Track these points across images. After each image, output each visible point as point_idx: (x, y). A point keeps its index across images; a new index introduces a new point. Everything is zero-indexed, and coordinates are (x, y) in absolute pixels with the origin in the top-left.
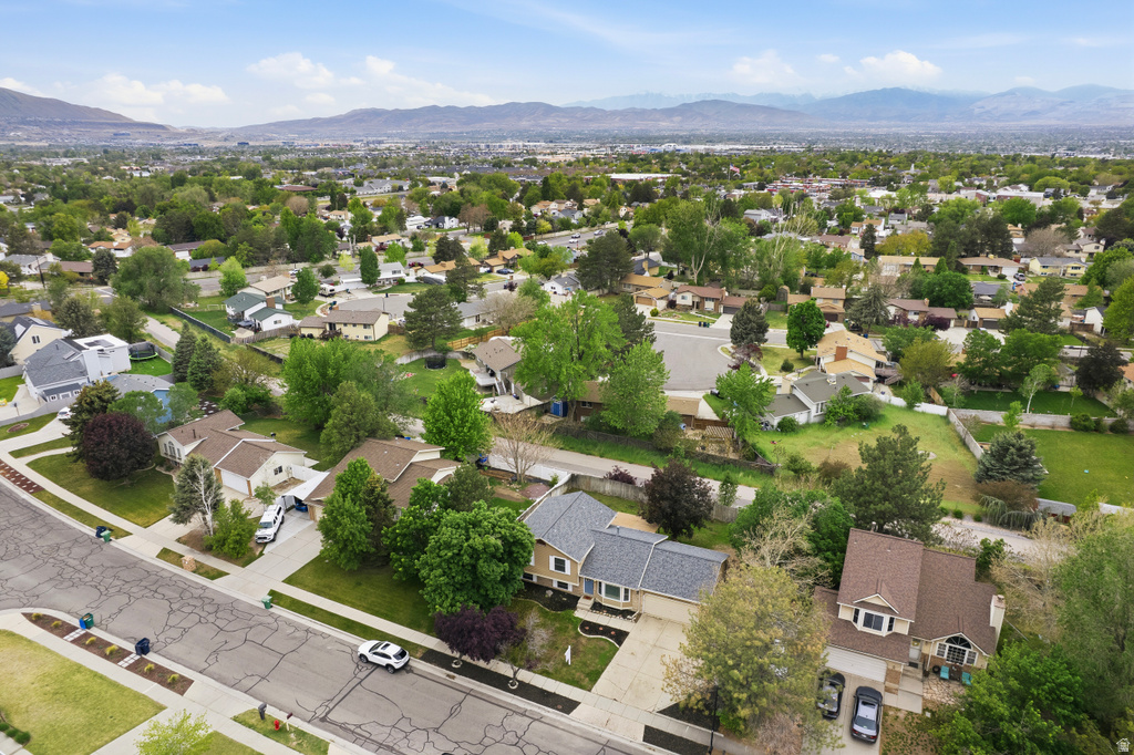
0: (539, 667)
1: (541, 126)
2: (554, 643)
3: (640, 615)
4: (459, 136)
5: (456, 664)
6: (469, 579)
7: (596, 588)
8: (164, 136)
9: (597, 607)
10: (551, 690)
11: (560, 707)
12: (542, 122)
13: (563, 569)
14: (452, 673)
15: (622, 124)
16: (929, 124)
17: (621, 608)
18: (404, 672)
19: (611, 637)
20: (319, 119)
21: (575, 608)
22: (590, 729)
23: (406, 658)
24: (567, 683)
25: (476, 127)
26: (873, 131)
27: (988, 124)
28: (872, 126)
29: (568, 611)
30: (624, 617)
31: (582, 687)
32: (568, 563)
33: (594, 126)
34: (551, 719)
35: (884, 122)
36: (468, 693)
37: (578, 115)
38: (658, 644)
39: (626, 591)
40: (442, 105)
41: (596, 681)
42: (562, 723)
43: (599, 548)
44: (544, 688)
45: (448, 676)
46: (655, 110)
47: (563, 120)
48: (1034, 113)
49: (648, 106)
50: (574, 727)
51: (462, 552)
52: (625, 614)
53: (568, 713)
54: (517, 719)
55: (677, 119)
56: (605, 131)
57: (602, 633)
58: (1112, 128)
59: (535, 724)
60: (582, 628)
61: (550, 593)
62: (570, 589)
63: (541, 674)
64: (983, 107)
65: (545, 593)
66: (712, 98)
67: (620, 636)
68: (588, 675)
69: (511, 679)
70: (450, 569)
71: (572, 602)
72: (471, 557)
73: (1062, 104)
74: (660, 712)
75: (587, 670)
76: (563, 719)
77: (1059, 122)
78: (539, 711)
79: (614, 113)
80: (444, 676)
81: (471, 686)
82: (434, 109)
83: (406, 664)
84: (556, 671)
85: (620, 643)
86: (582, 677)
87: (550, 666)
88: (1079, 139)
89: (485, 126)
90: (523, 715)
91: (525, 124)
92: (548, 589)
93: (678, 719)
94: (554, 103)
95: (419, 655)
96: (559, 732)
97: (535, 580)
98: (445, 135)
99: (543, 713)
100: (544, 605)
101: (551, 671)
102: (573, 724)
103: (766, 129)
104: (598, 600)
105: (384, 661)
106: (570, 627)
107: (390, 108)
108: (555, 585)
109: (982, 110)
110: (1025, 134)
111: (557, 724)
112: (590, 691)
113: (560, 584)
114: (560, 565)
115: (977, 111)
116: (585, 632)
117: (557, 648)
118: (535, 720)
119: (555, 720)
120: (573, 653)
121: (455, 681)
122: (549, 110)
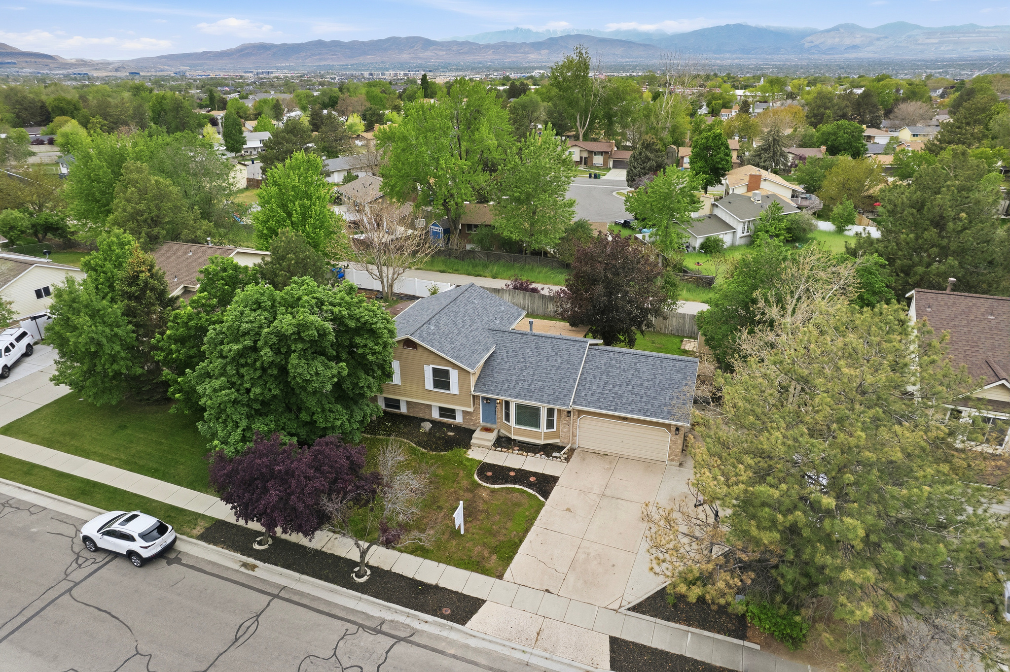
0: (406, 540)
1: (420, 58)
2: (434, 500)
3: (572, 451)
4: (345, 67)
5: (260, 543)
6: (276, 392)
7: (501, 414)
8: (52, 66)
9: (503, 443)
10: (431, 580)
11: (447, 611)
12: (421, 55)
13: (447, 386)
14: (251, 560)
15: (496, 57)
16: (767, 57)
17: (542, 442)
18: (164, 562)
19: (530, 485)
20: (210, 52)
21: (468, 446)
22: (507, 652)
23: (168, 538)
24: (457, 565)
25: (361, 59)
26: (718, 62)
27: (816, 57)
28: (718, 59)
29: (456, 450)
30: (548, 455)
31: (485, 572)
32: (454, 375)
33: (469, 59)
34: (430, 636)
35: (728, 55)
36: (277, 594)
37: (455, 48)
38: (608, 492)
39: (550, 412)
40: (327, 39)
41: (511, 558)
42: (451, 643)
43: (503, 353)
44: (418, 578)
45: (245, 565)
46: (524, 43)
47: (440, 53)
48: (855, 47)
49: (519, 40)
50: (476, 650)
51: (260, 343)
52: (548, 450)
53: (463, 621)
54: (366, 639)
55: (545, 52)
56: (480, 63)
57: (515, 481)
58: (919, 61)
59: (401, 649)
60: (481, 474)
61: (427, 426)
62: (459, 419)
63: (413, 552)
64: (812, 42)
65: (419, 427)
66: (575, 33)
67: (545, 484)
68: (495, 550)
69: (355, 564)
70: (242, 376)
71: (464, 437)
72: (278, 352)
73: (878, 39)
74: (634, 609)
75: (493, 542)
76: (453, 636)
77: (876, 56)
78: (408, 621)
79: (487, 47)
80: (236, 566)
81: (283, 582)
82: (320, 44)
83: (170, 548)
84: (439, 545)
85: (546, 494)
86: (486, 554)
87: (427, 538)
88: (893, 70)
89: (369, 58)
90: (378, 631)
91: (405, 57)
92: (424, 420)
93: (668, 619)
94: (431, 38)
95: (198, 531)
96: (446, 662)
97: (404, 409)
98: (331, 67)
99: (416, 625)
100: (419, 444)
101: (427, 545)
102: (473, 642)
103: (625, 61)
104: (504, 432)
105: (122, 546)
106: (462, 474)
107: (278, 43)
108: (435, 415)
109: (812, 45)
110: (848, 65)
111: (441, 646)
112: (500, 577)
113: (445, 412)
114: (441, 380)
115: (807, 45)
116: (487, 479)
117: (440, 508)
118: (400, 639)
119: (438, 638)
120: (467, 515)
121: (257, 573)
122: (428, 44)
